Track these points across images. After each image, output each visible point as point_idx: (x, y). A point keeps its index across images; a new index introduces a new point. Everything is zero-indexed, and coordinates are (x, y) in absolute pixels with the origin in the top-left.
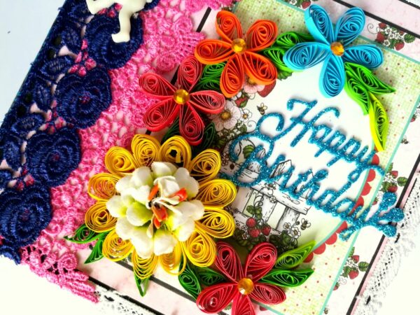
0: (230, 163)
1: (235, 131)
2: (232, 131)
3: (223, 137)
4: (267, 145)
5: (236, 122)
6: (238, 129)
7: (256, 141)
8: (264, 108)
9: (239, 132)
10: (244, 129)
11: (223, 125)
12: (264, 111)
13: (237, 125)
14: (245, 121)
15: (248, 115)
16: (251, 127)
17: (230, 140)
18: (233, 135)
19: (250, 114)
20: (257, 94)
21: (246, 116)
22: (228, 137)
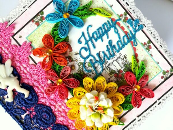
0: (91, 73)
1: (80, 66)
2: (80, 68)
3: (80, 72)
4: (91, 58)
5: (77, 65)
6: (80, 65)
7: (88, 60)
8: (76, 52)
9: (81, 65)
10: (81, 63)
11: (76, 70)
12: (77, 53)
13: (78, 65)
14: (78, 61)
15: (77, 59)
16: (82, 60)
17: (83, 70)
18: (81, 68)
19: (76, 59)
20: (70, 53)
21: (77, 60)
22: (82, 70)
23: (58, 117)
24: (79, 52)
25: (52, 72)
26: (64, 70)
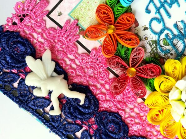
0: (169, 55)
1: (153, 47)
2: (153, 49)
3: (154, 55)
5: (148, 45)
6: (152, 45)
7: (163, 36)
8: (145, 27)
9: (154, 45)
10: (154, 42)
11: (148, 53)
12: (146, 28)
13: (150, 45)
14: (149, 40)
15: (146, 37)
16: (155, 37)
17: (157, 51)
18: (155, 48)
19: (146, 36)
20: (136, 28)
21: (147, 38)
22: (155, 52)
23: (130, 125)
24: (148, 26)
25: (116, 60)
26: (135, 54)
